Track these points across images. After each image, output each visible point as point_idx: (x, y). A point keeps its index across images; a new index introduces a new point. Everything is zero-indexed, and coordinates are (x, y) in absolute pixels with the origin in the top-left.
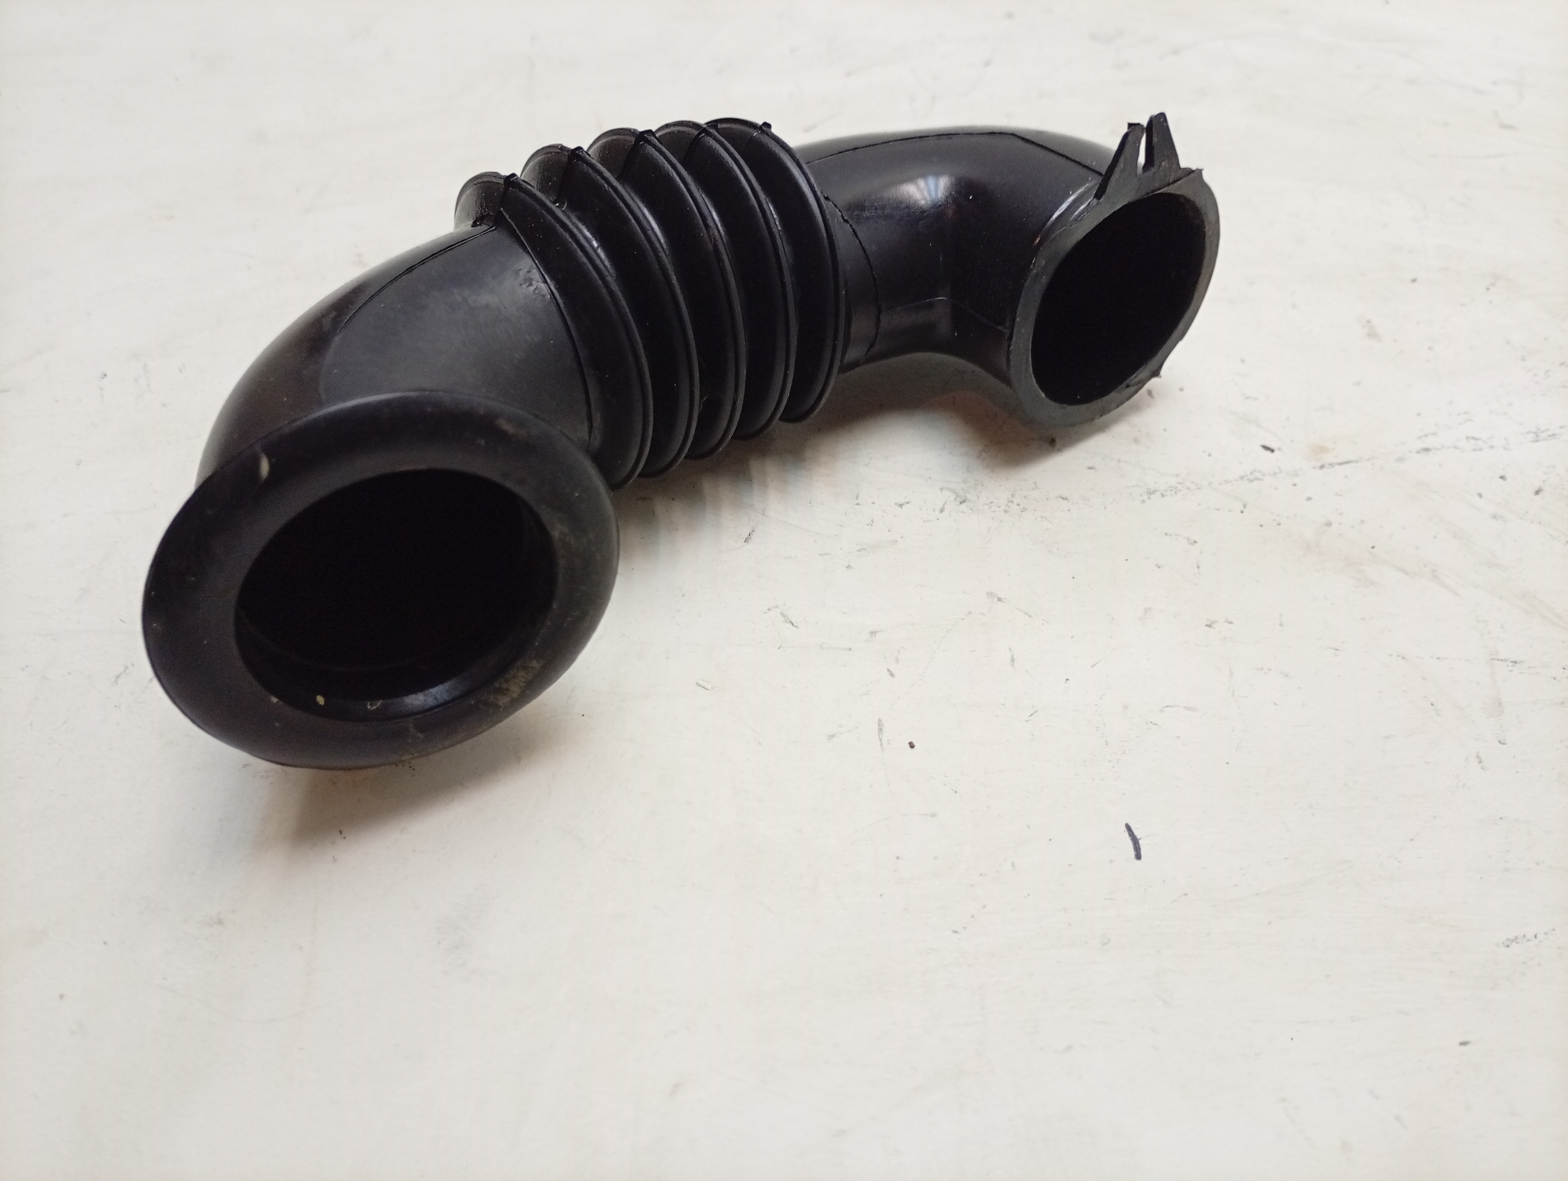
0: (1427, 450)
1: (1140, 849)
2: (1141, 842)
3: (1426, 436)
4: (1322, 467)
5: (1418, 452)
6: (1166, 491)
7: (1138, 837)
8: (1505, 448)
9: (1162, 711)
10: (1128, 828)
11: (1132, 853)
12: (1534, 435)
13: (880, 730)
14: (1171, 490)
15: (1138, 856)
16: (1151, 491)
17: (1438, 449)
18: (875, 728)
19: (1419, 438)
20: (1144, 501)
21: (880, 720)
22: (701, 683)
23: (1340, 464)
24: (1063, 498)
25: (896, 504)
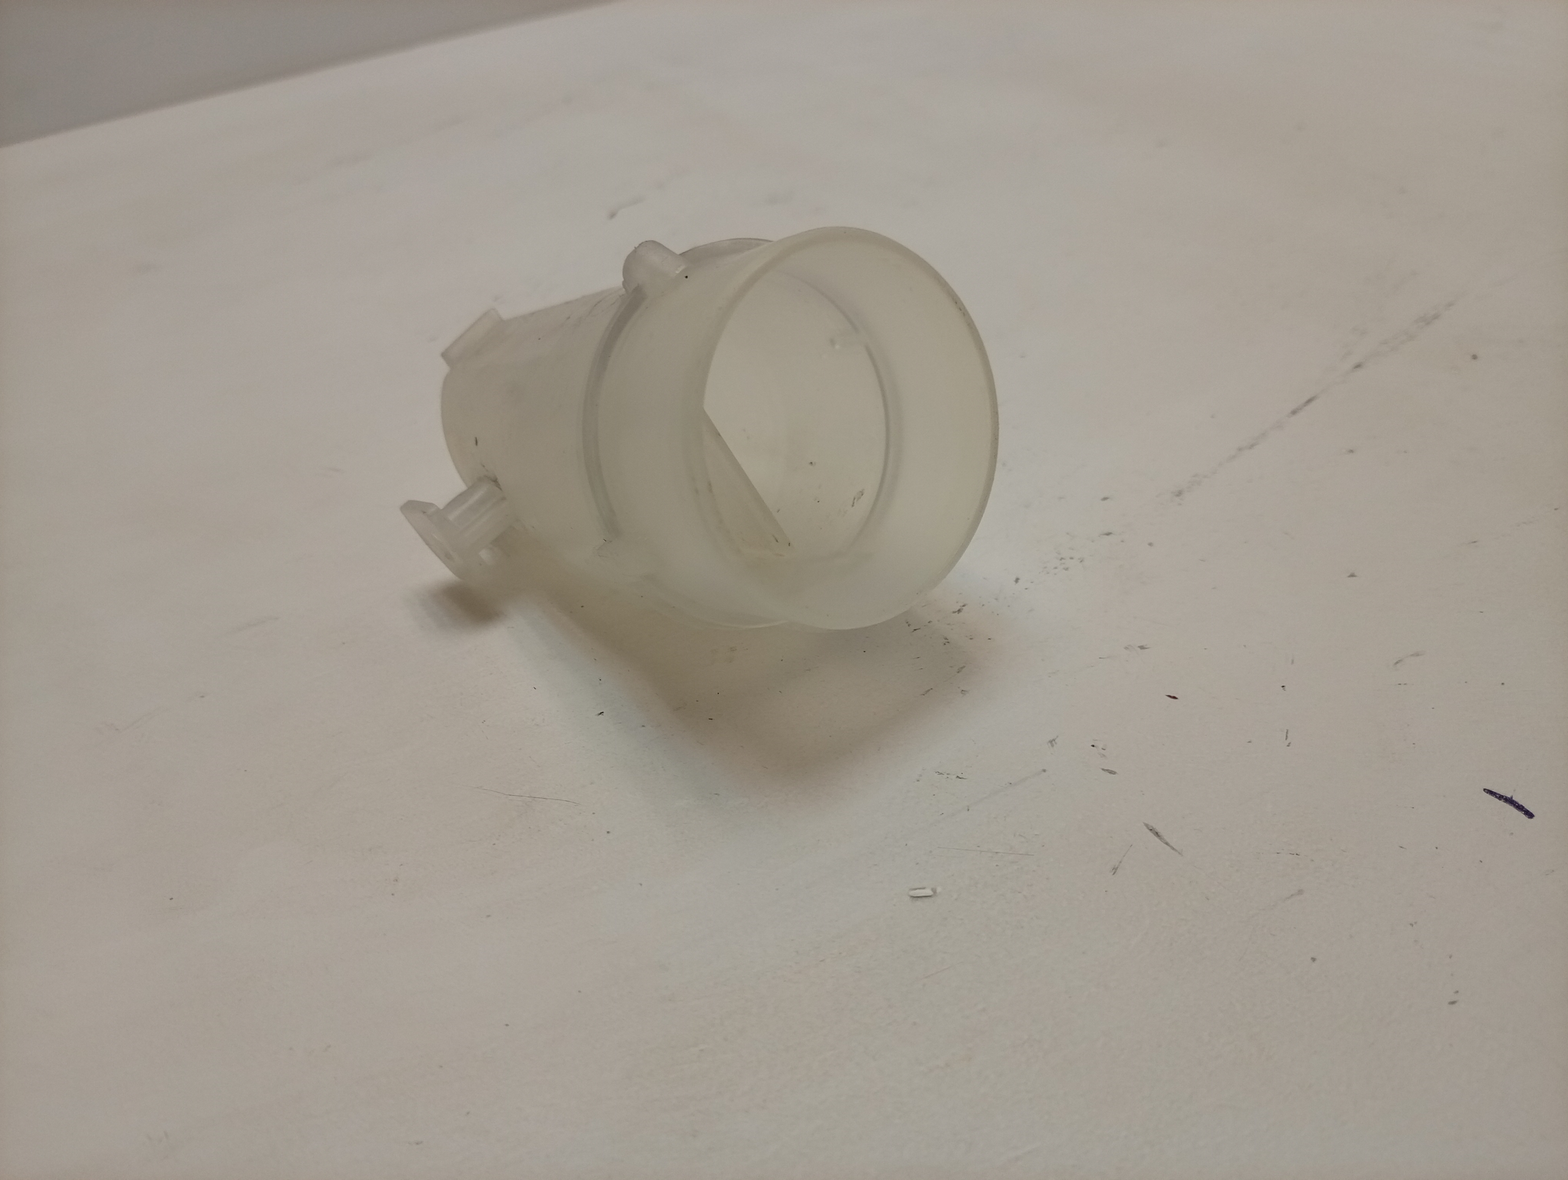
1: (1523, 807)
11: (1521, 815)
13: (1157, 834)
15: (1530, 815)
18: (1150, 834)
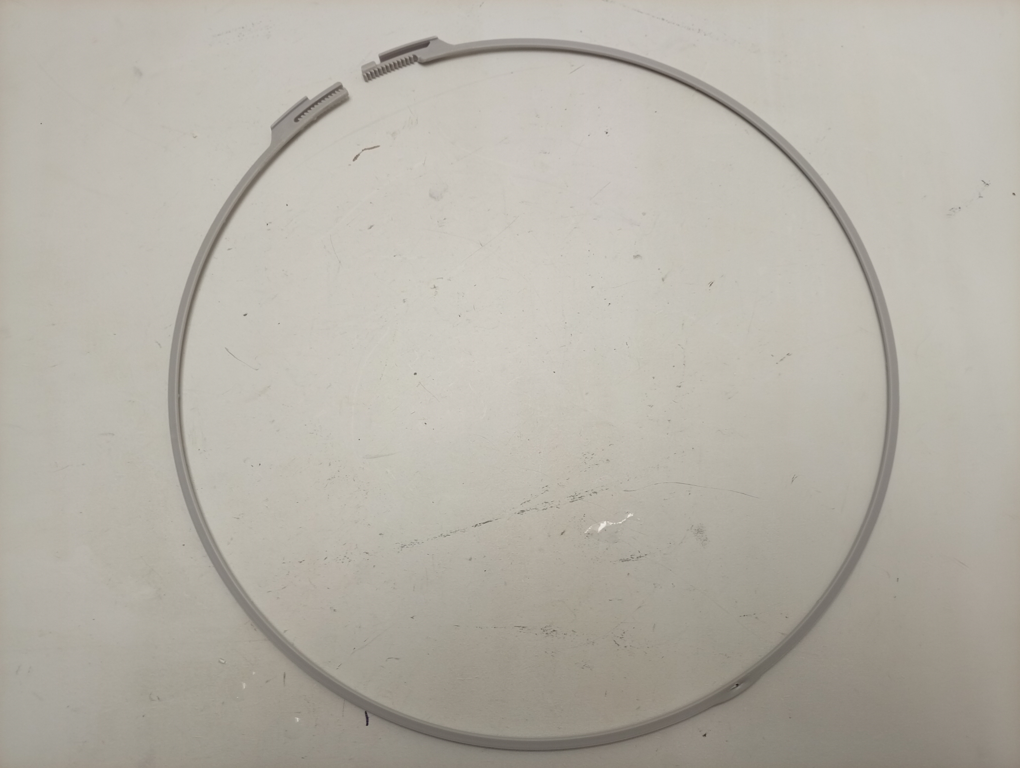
3: (525, 502)
6: (409, 545)
9: (386, 661)
16: (403, 546)
19: (521, 504)
20: (399, 552)
22: (221, 660)
25: (299, 562)
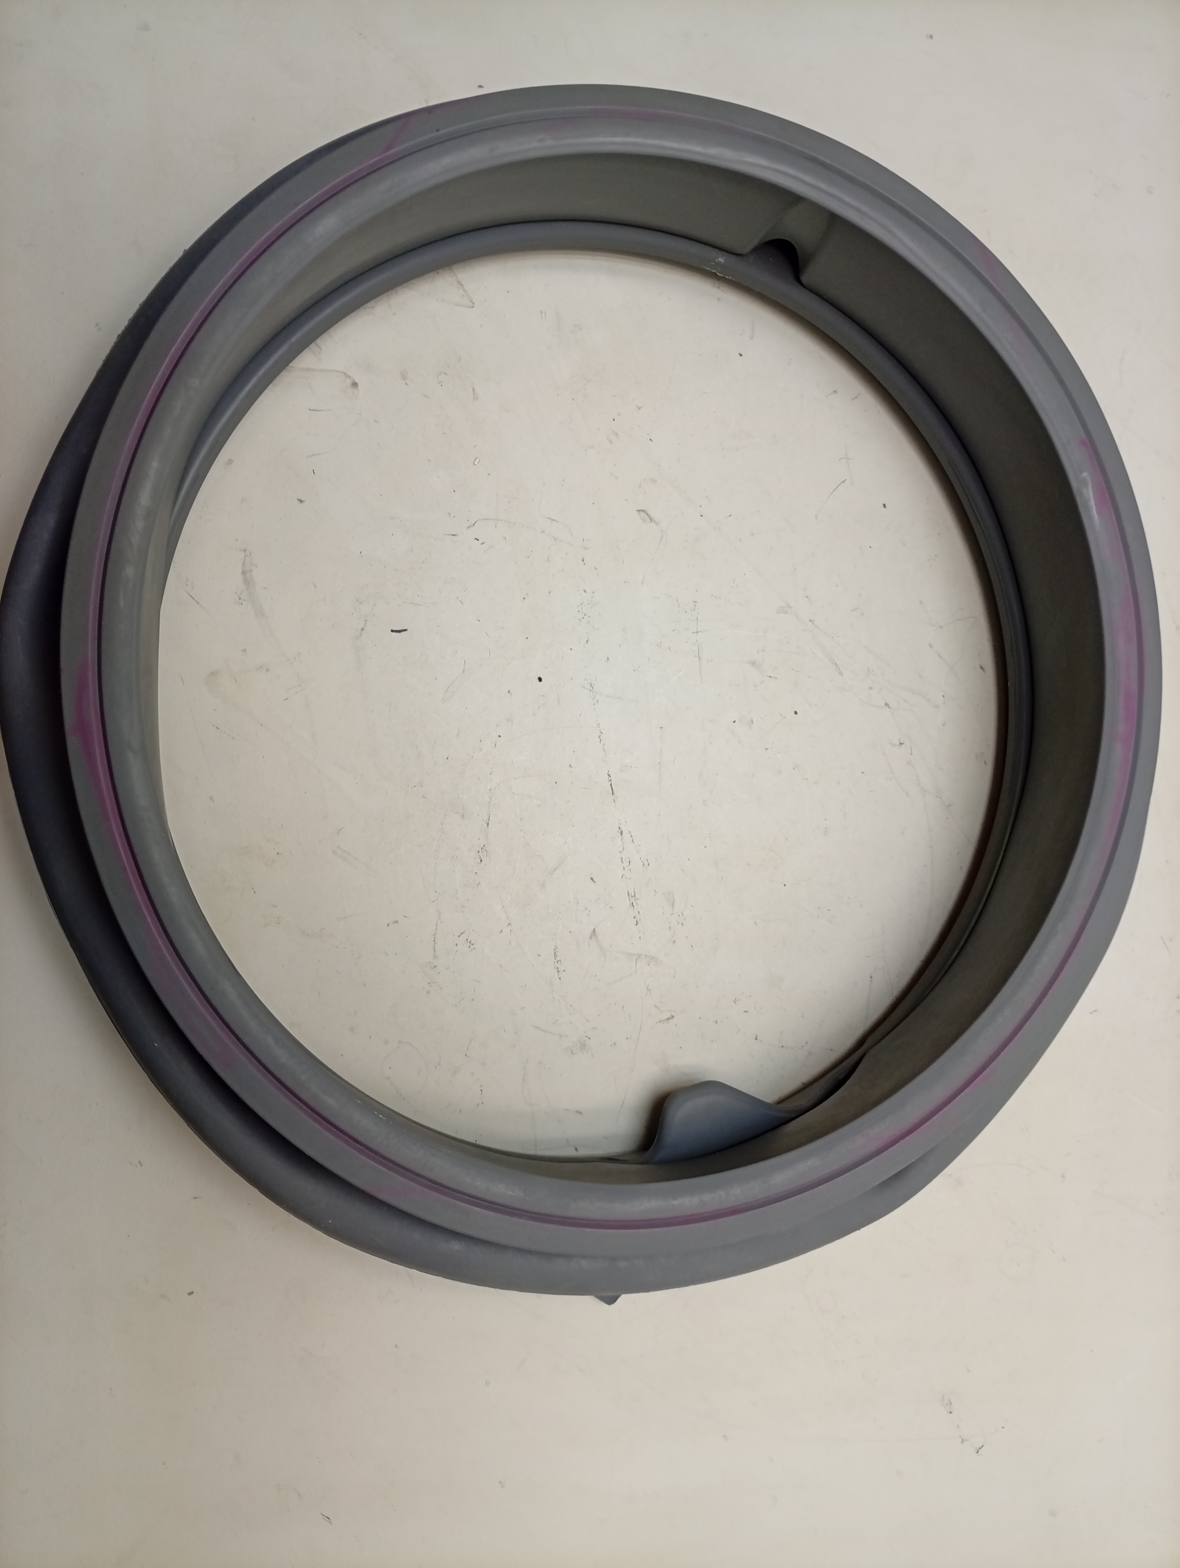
0: (622, 833)
2: (399, 634)
4: (609, 775)
5: (619, 828)
7: (401, 633)
8: (623, 875)
10: (405, 630)
12: (633, 895)
14: (593, 696)
17: (622, 839)
21: (458, 535)
23: (611, 786)
24: (587, 641)
